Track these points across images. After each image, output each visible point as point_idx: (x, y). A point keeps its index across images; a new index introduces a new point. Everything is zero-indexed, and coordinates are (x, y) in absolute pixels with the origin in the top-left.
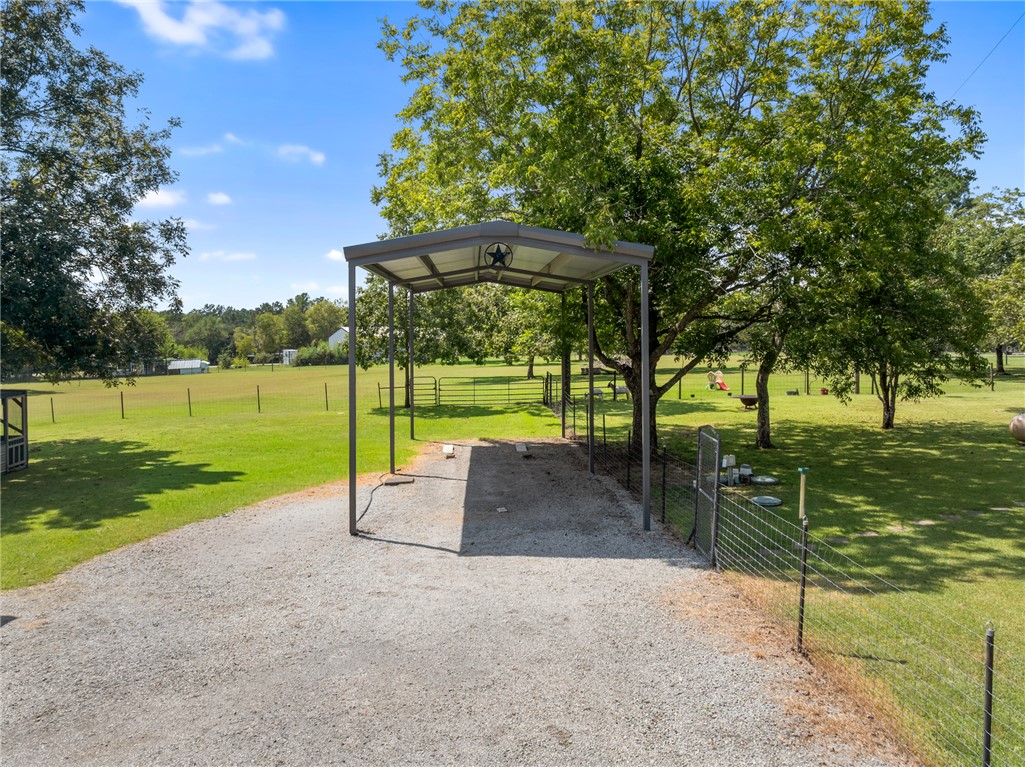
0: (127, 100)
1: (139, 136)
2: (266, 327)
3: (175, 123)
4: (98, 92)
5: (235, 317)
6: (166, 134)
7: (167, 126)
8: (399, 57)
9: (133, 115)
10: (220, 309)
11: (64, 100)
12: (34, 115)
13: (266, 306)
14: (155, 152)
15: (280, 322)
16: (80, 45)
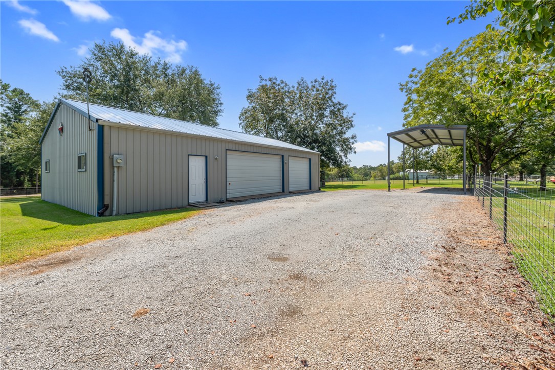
0: (344, 111)
1: (347, 118)
2: (381, 171)
3: (354, 114)
4: (339, 110)
5: (372, 169)
6: (352, 117)
7: (352, 115)
8: (404, 90)
9: (345, 114)
10: (367, 166)
11: (332, 112)
12: (327, 117)
13: (381, 165)
14: (350, 121)
15: (385, 169)
16: (335, 101)
